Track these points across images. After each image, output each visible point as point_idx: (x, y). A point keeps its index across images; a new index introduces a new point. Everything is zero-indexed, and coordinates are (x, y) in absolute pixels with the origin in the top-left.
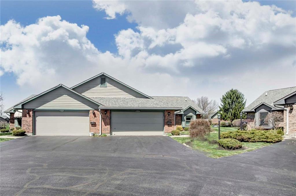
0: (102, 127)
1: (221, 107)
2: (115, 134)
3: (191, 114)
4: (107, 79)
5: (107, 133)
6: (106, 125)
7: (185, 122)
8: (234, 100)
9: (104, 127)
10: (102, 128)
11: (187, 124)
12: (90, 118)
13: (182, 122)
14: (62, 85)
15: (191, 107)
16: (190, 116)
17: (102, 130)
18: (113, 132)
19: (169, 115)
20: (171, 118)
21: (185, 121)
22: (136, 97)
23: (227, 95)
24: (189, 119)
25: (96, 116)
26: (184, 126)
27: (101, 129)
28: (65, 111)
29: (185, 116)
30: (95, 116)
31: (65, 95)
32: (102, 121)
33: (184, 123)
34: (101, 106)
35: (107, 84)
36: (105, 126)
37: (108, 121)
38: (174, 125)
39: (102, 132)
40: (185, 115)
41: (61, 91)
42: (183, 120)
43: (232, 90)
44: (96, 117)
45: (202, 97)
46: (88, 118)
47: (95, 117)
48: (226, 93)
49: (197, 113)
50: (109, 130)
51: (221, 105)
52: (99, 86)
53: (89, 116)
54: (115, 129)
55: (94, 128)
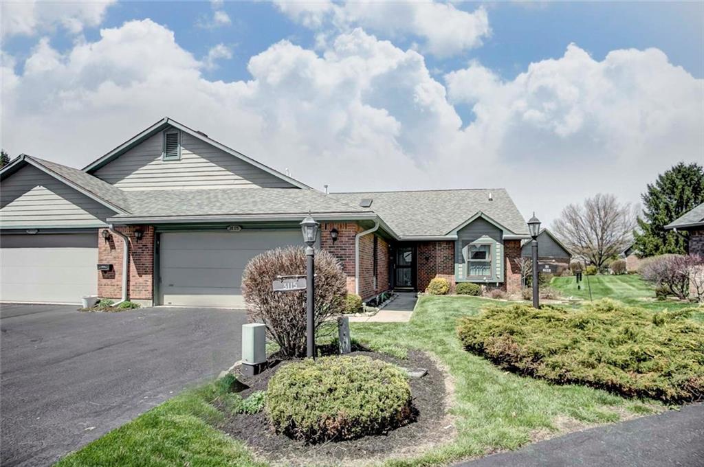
0: (128, 281)
2: (172, 301)
3: (485, 239)
5: (144, 297)
6: (140, 275)
7: (466, 264)
9: (135, 279)
10: (131, 283)
11: (472, 273)
12: (100, 253)
13: (456, 264)
14: (25, 156)
15: (483, 216)
16: (484, 246)
17: (131, 288)
18: (165, 297)
19: (335, 239)
20: (343, 252)
21: (464, 262)
22: (264, 185)
24: (479, 254)
25: (116, 244)
27: (128, 285)
28: (40, 232)
29: (466, 247)
30: (113, 247)
31: (38, 187)
32: (132, 262)
34: (122, 214)
36: (137, 275)
37: (147, 260)
38: (354, 276)
39: (128, 295)
40: (465, 243)
42: (460, 258)
44: (115, 248)
46: (93, 252)
47: (111, 249)
49: (506, 235)
50: (150, 288)
53: (97, 247)
54: (172, 285)
55: (108, 281)
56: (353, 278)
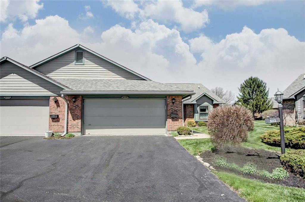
0: (68, 123)
1: (239, 97)
2: (90, 132)
3: (206, 104)
4: (85, 54)
5: (76, 131)
7: (199, 114)
8: (255, 89)
9: (72, 122)
10: (69, 124)
12: (50, 109)
13: (195, 114)
14: (7, 58)
15: (206, 94)
16: (205, 106)
17: (69, 127)
18: (86, 130)
19: (173, 103)
20: (177, 108)
21: (198, 113)
23: (245, 84)
24: (203, 110)
25: (60, 104)
26: (197, 119)
27: (67, 125)
28: (13, 98)
29: (199, 107)
30: (58, 106)
31: (12, 74)
32: (70, 114)
33: (197, 116)
35: (85, 60)
36: (73, 120)
37: (78, 112)
38: (182, 119)
39: (67, 130)
40: (198, 105)
41: (6, 67)
42: (196, 111)
43: (252, 77)
44: (60, 107)
45: (216, 88)
46: (48, 108)
47: (57, 107)
48: (245, 82)
49: (215, 102)
50: (80, 127)
51: (240, 95)
52: (74, 63)
53: (49, 106)
54: (90, 125)
55: (56, 124)
56: (181, 120)
